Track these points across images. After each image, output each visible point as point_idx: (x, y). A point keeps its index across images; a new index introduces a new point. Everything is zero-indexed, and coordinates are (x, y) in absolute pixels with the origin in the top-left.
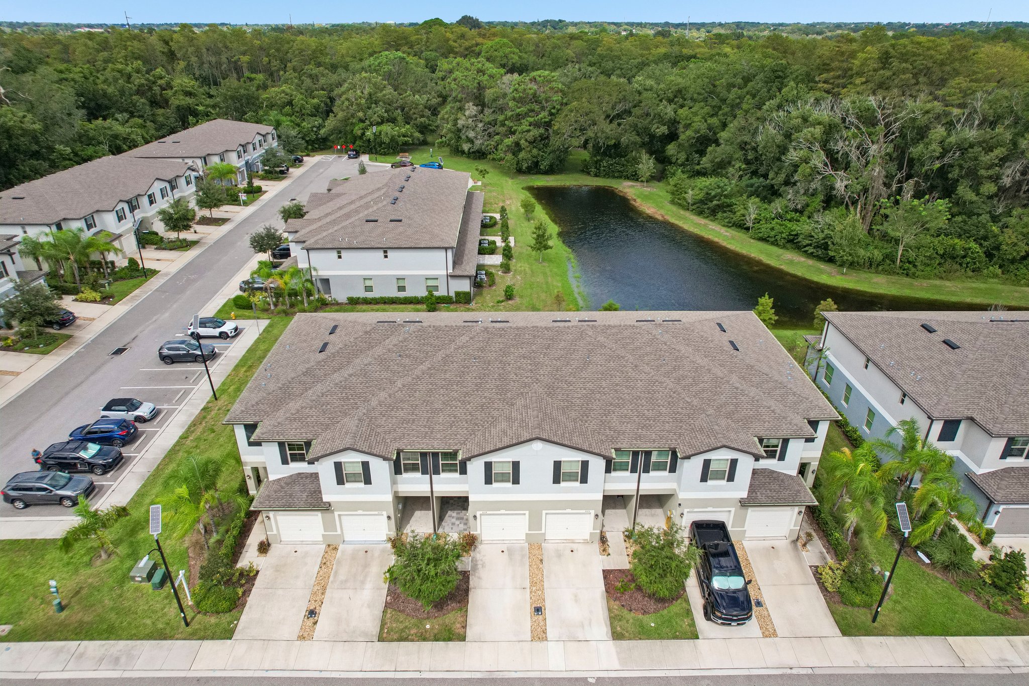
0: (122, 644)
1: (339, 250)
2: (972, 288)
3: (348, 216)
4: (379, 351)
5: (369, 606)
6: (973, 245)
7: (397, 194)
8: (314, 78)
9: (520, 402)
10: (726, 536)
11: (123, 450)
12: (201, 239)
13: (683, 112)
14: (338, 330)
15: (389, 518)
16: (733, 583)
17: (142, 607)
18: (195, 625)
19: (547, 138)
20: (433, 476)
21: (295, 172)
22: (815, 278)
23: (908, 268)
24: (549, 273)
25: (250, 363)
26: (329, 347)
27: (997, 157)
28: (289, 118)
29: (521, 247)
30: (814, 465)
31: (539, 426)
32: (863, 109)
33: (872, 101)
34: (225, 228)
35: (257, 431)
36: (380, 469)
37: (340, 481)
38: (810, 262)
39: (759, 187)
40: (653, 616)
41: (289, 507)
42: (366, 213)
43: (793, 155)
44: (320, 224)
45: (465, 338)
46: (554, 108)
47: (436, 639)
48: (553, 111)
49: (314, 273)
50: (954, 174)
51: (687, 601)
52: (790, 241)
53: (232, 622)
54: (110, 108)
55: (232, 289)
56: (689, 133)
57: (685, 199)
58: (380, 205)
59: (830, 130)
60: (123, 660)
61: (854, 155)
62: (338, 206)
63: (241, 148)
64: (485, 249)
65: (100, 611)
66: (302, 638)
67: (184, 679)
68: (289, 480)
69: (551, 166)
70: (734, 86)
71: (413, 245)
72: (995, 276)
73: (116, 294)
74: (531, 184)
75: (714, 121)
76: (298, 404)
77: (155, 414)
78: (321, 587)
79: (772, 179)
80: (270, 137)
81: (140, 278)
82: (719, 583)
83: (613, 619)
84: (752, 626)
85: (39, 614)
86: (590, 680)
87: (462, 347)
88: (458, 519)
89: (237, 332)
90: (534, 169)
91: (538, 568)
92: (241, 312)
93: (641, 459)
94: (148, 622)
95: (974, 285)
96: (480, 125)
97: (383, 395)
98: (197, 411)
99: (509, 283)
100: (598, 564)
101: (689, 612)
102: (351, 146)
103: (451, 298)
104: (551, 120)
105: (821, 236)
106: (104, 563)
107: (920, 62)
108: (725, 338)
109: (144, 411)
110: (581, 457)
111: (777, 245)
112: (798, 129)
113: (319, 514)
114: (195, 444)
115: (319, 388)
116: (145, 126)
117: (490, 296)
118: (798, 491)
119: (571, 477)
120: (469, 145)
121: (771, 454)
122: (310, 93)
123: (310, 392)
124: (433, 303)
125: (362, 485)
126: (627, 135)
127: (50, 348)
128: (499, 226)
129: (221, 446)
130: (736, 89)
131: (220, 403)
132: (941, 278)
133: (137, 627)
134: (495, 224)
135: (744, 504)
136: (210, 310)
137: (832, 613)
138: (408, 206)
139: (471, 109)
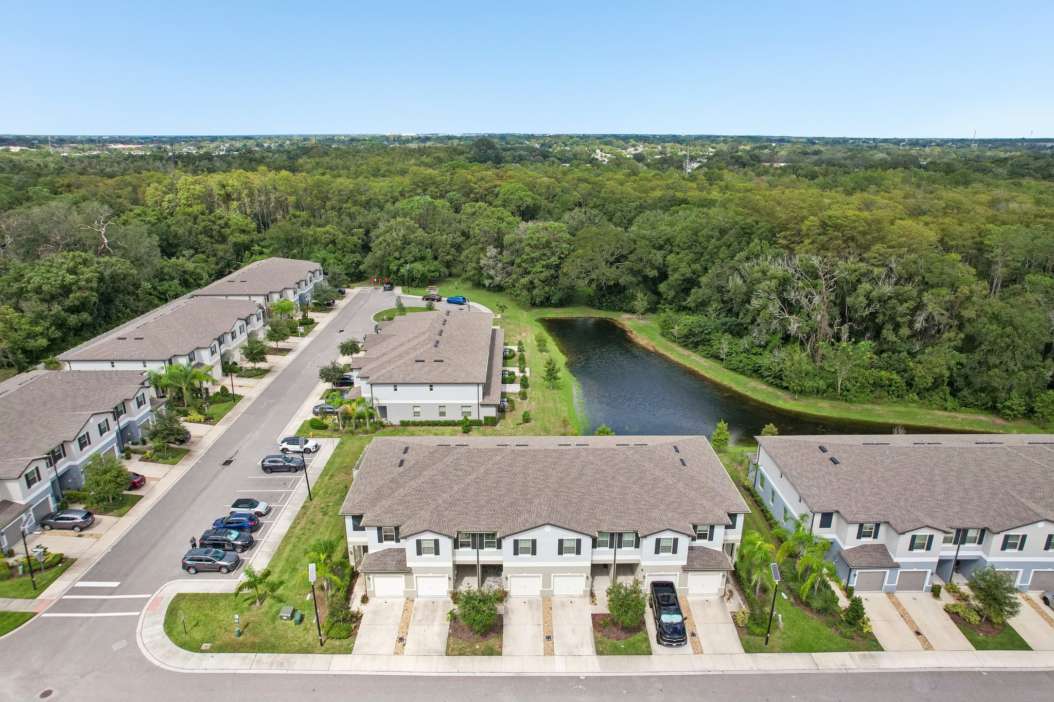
0: (282, 656)
1: (395, 385)
2: (896, 412)
3: (400, 356)
4: (440, 466)
5: (438, 635)
6: (895, 376)
7: (438, 338)
8: (352, 216)
9: (536, 501)
10: (674, 591)
11: (253, 535)
12: (272, 367)
13: (671, 258)
14: (409, 451)
15: (449, 578)
16: (676, 619)
17: (290, 635)
18: (326, 645)
19: (557, 277)
20: (480, 551)
21: (340, 304)
22: (773, 403)
23: (844, 396)
24: (558, 399)
25: (331, 473)
26: (405, 463)
27: (908, 308)
28: (333, 255)
29: (535, 377)
30: (738, 544)
31: (549, 516)
32: (809, 266)
33: (815, 261)
34: (290, 357)
35: (363, 519)
36: (446, 544)
37: (419, 552)
38: (770, 389)
39: (731, 325)
40: (623, 641)
41: (384, 572)
42: (415, 354)
43: (755, 303)
44: (379, 362)
45: (498, 458)
46: (563, 253)
47: (483, 654)
48: (563, 256)
49: (375, 402)
50: (880, 319)
51: (646, 633)
52: (755, 371)
53: (350, 644)
54: (179, 246)
55: (306, 413)
56: (676, 276)
57: (672, 334)
58: (426, 348)
59: (784, 283)
60: (285, 664)
61: (804, 302)
62: (391, 347)
63: (297, 286)
64: (508, 379)
65: (263, 636)
66: (396, 653)
67: (326, 675)
68: (383, 553)
69: (561, 300)
70: (713, 238)
71: (452, 381)
72: (914, 401)
73: (214, 416)
74: (543, 316)
75: (697, 267)
76: (389, 502)
77: (269, 510)
78: (405, 624)
79: (742, 319)
80: (318, 273)
81: (229, 402)
82: (666, 618)
83: (597, 643)
84: (688, 648)
85: (226, 637)
86: (581, 678)
87: (497, 464)
88: (494, 582)
89: (317, 447)
90: (546, 303)
91: (548, 613)
92: (317, 431)
93: (616, 539)
94: (296, 643)
95: (897, 409)
96: (500, 265)
97: (445, 496)
98: (298, 509)
99: (525, 409)
100: (587, 610)
101: (647, 639)
102: (386, 280)
103: (481, 422)
104: (560, 263)
105: (778, 369)
106: (259, 609)
107: (848, 233)
108: (677, 457)
109: (261, 508)
110: (576, 536)
111: (745, 375)
112: (759, 281)
113: (403, 576)
114: (302, 532)
115: (402, 491)
116: (207, 261)
117: (511, 419)
118: (722, 561)
119: (570, 550)
120: (490, 281)
121: (702, 536)
122: (349, 231)
123: (396, 494)
124: (467, 426)
125: (433, 555)
126: (625, 277)
127: (176, 460)
128: (517, 358)
129: (322, 533)
130: (713, 240)
131: (314, 502)
132: (873, 403)
133: (290, 646)
134: (514, 355)
135: (686, 569)
136: (291, 430)
137: (741, 639)
138: (448, 348)
139: (492, 251)
